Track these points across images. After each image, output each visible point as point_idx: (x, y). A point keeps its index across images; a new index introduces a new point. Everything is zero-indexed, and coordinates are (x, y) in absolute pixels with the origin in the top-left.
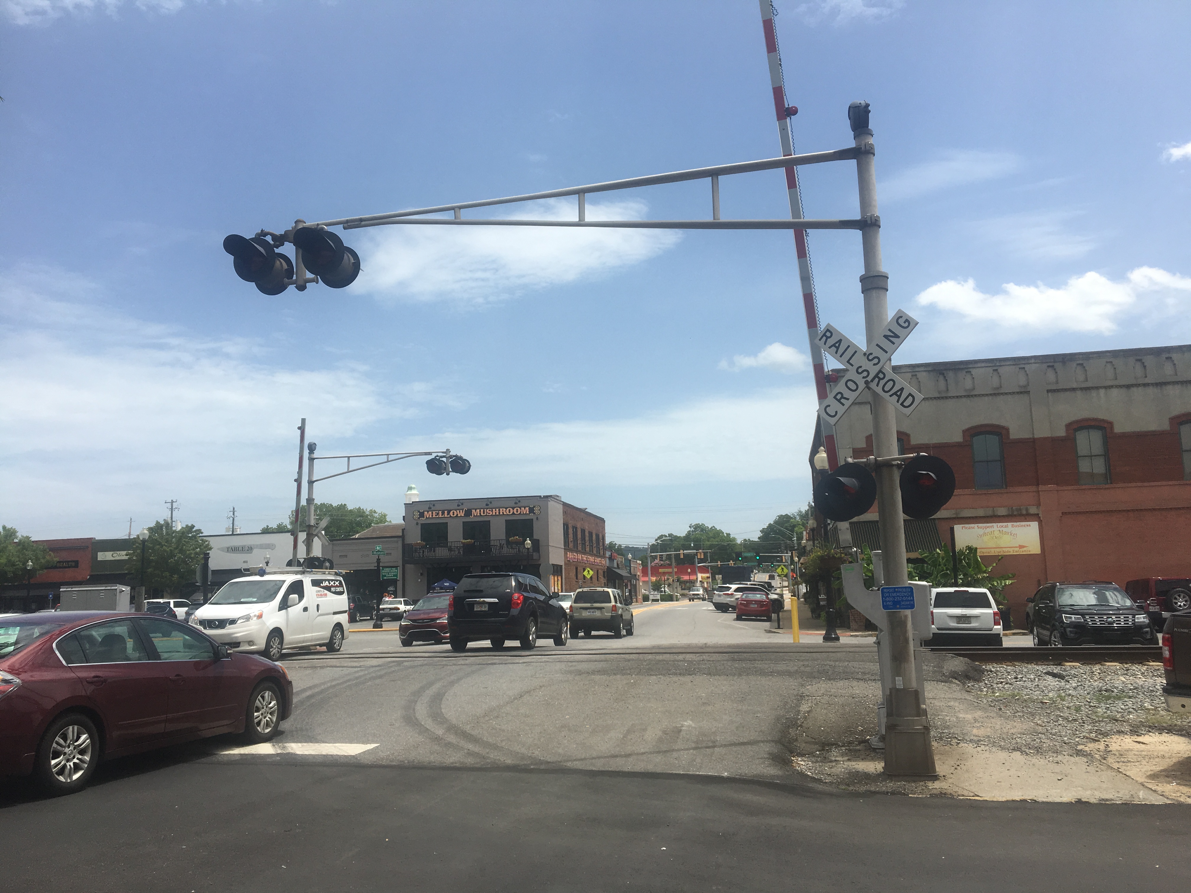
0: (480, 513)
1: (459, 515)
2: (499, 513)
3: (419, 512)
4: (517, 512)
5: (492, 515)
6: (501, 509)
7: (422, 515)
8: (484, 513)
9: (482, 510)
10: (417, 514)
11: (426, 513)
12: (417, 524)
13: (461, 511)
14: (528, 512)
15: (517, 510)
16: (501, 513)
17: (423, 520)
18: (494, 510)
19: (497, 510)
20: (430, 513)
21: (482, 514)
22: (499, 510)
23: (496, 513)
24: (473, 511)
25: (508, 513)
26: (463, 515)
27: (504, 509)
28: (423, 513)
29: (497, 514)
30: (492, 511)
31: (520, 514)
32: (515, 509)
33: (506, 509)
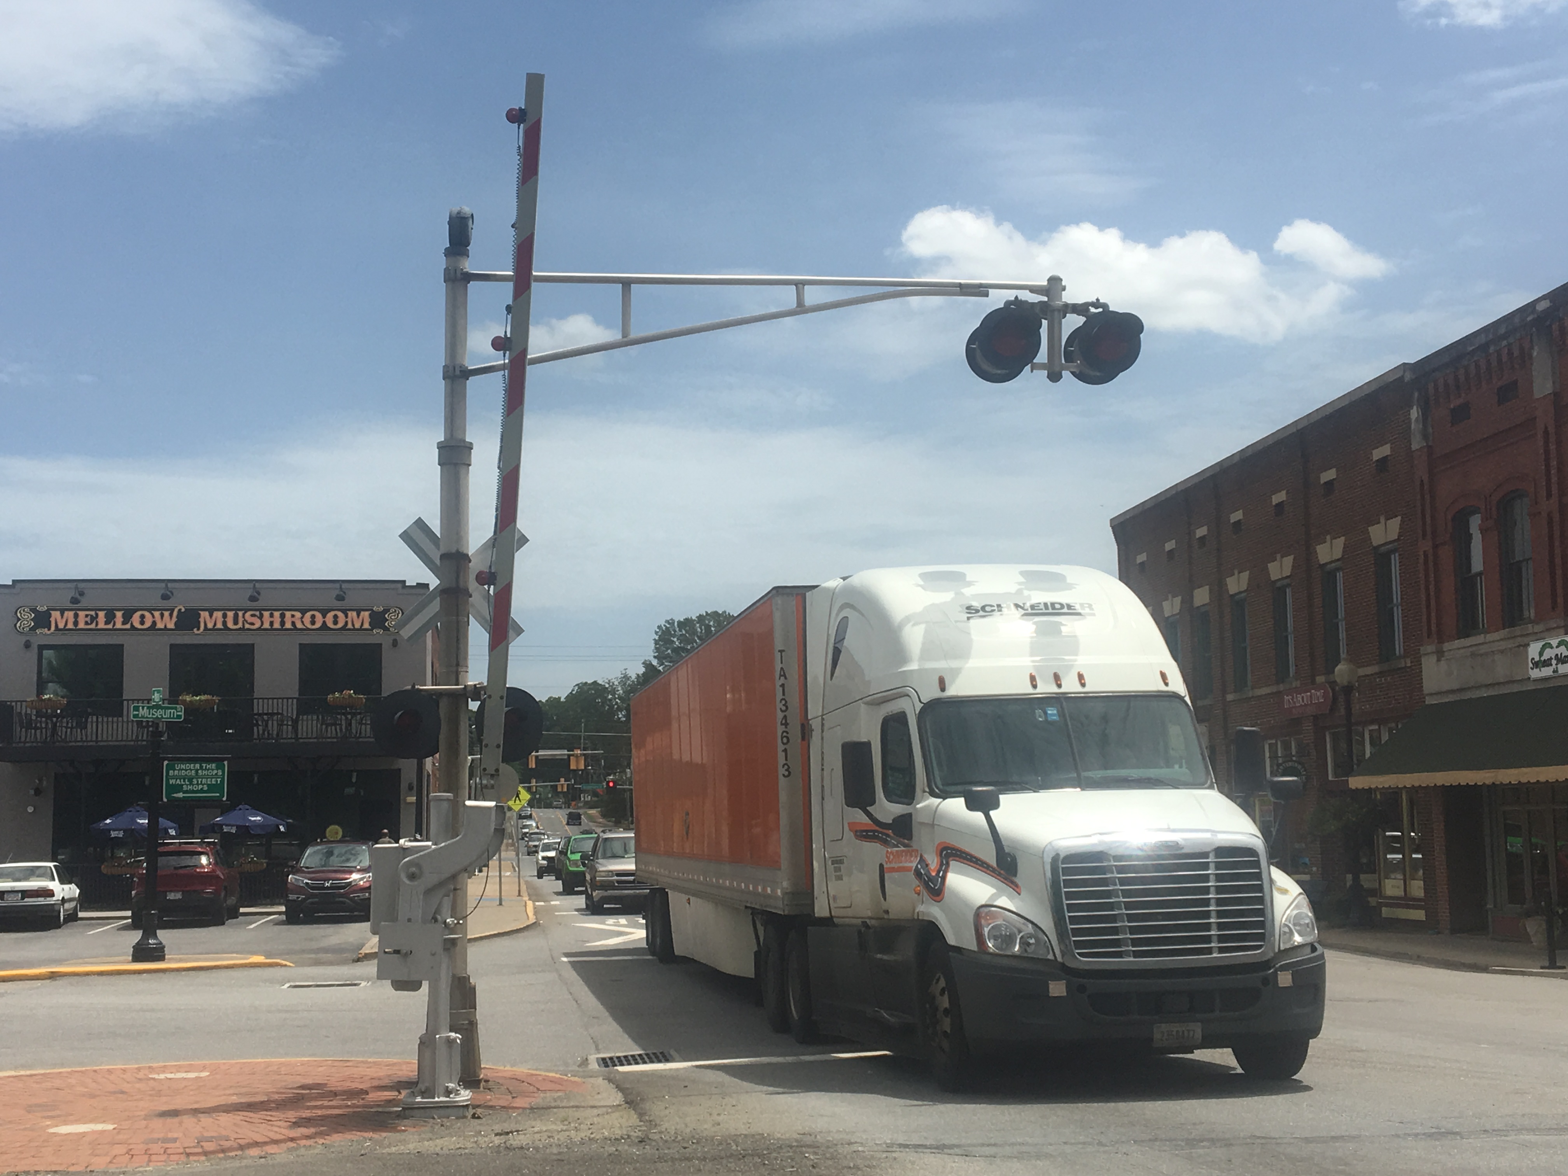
0: (224, 623)
1: (160, 625)
2: (283, 623)
3: (34, 610)
4: (336, 623)
5: (259, 629)
6: (288, 614)
7: (42, 619)
8: (236, 622)
9: (230, 614)
10: (27, 619)
11: (55, 615)
12: (27, 645)
13: (167, 614)
14: (366, 626)
15: (336, 617)
16: (288, 625)
17: (44, 635)
18: (266, 614)
19: (277, 614)
20: (70, 615)
21: (230, 625)
22: (283, 616)
23: (272, 623)
24: (204, 615)
25: (310, 626)
26: (171, 625)
27: (298, 615)
28: (47, 614)
29: (277, 625)
30: (261, 617)
31: (344, 628)
32: (330, 615)
33: (304, 612)
